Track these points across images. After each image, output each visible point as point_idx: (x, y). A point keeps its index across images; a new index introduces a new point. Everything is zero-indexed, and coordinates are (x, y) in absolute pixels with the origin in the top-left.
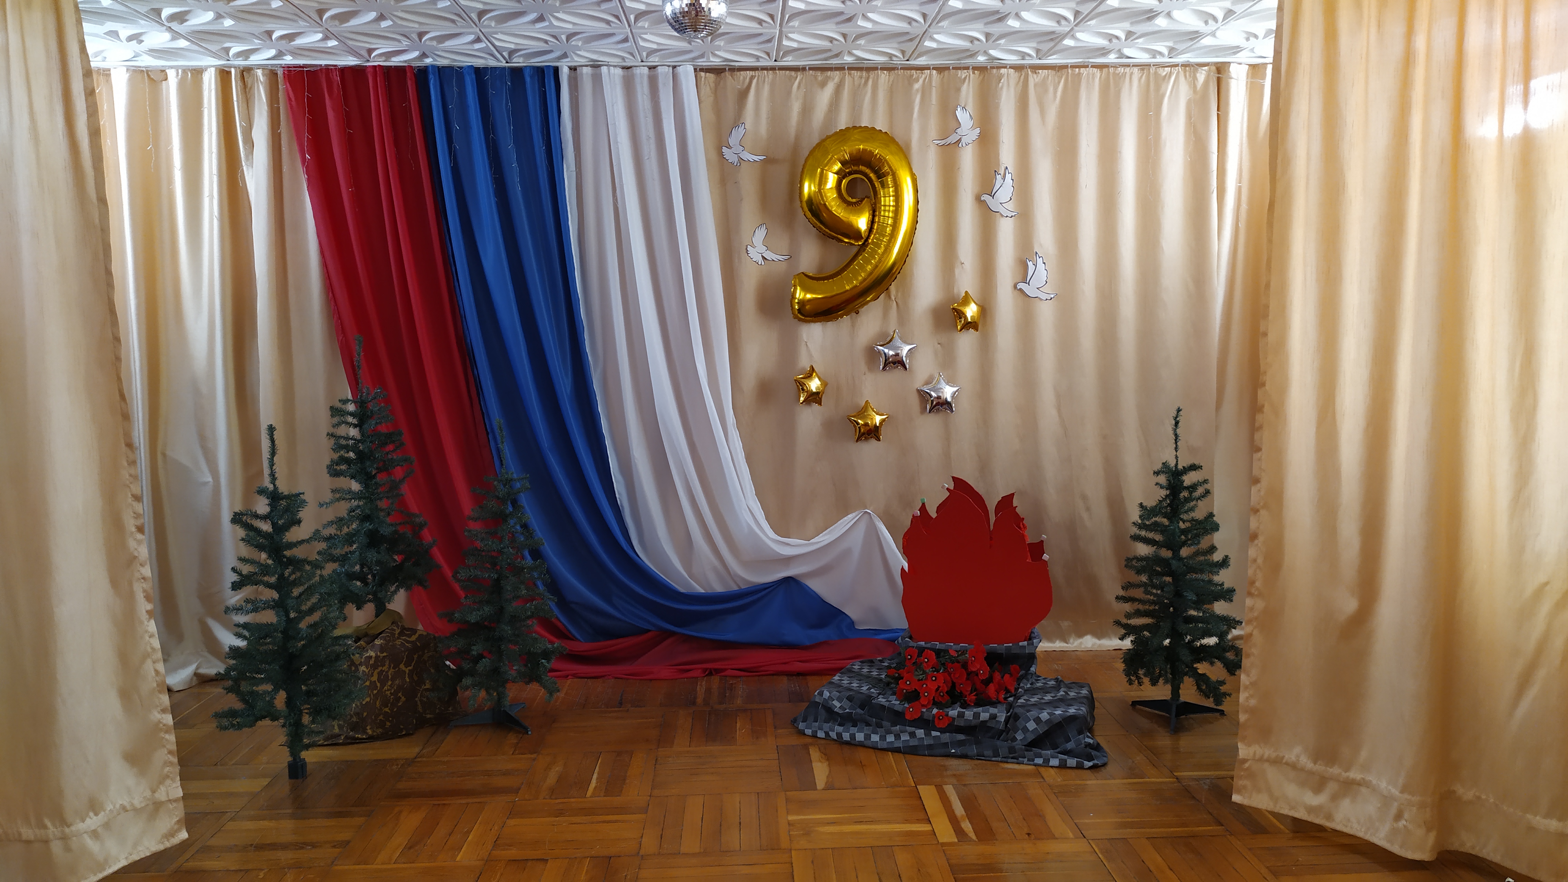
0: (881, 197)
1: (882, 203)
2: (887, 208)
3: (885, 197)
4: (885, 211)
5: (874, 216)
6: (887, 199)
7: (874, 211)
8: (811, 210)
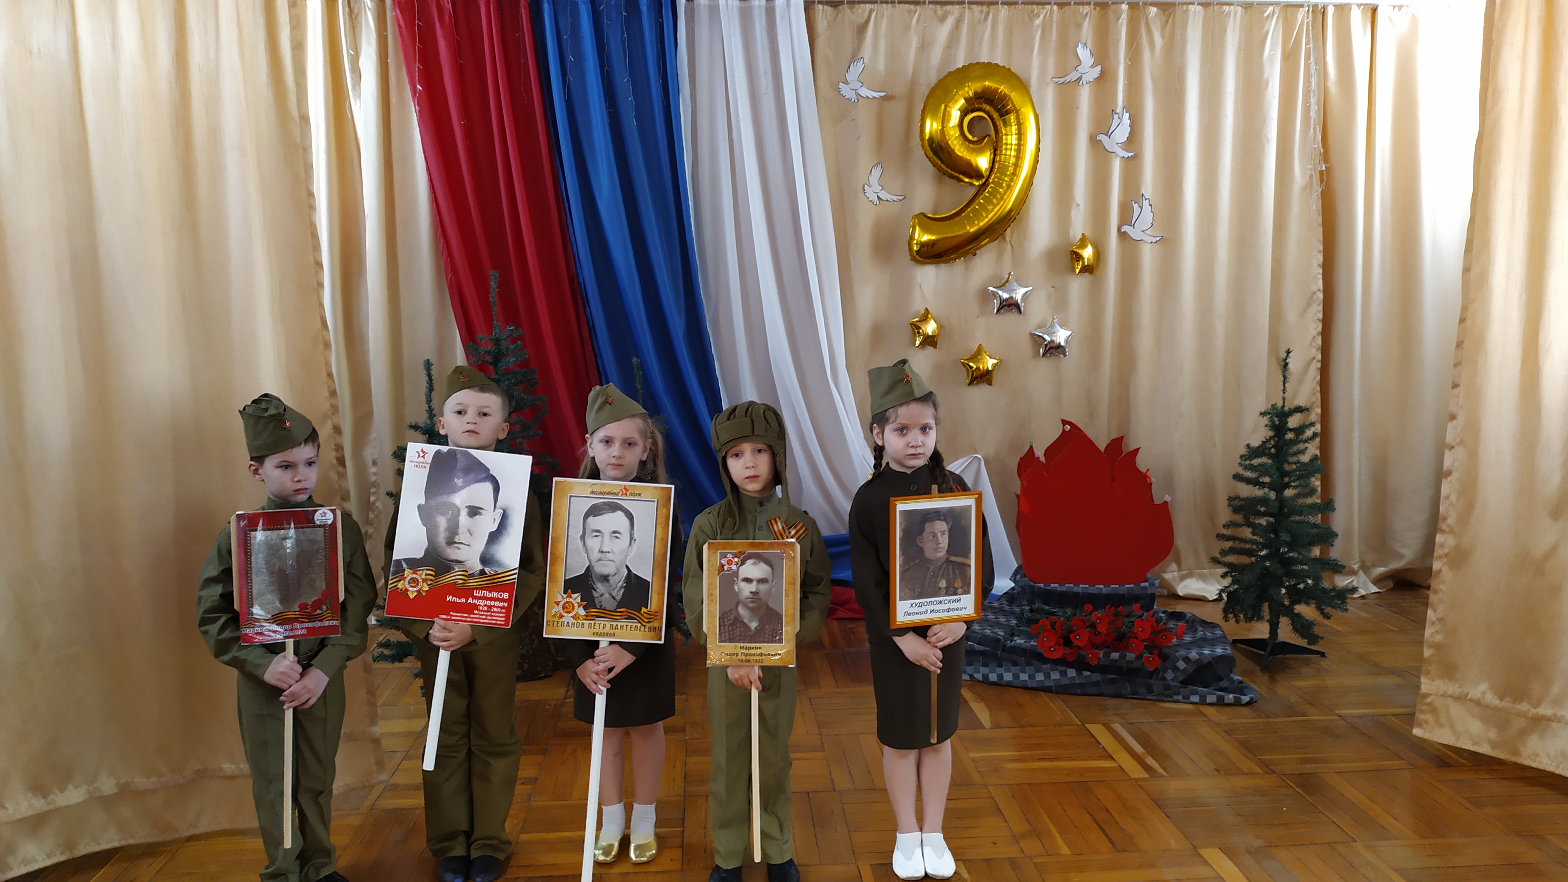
0: (1002, 136)
1: (1004, 142)
2: (1009, 147)
3: (1007, 135)
4: (1006, 149)
5: (995, 155)
6: (1009, 137)
7: (995, 150)
8: (932, 149)
